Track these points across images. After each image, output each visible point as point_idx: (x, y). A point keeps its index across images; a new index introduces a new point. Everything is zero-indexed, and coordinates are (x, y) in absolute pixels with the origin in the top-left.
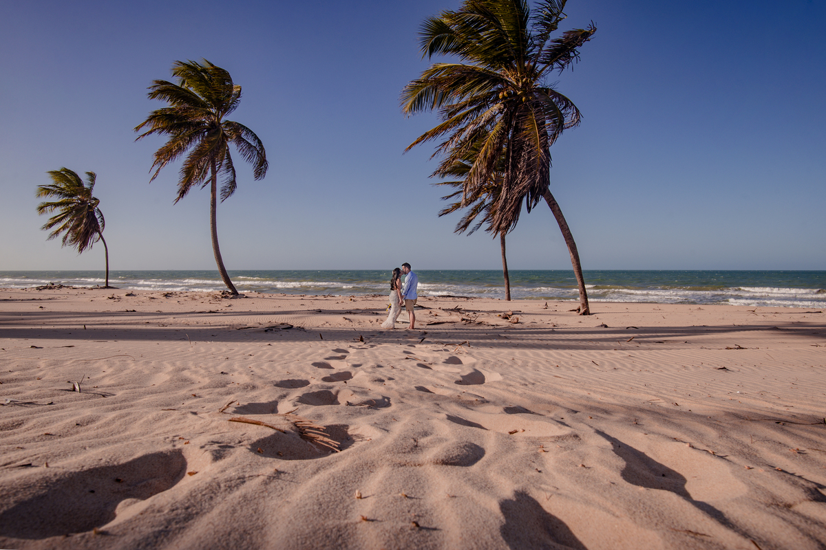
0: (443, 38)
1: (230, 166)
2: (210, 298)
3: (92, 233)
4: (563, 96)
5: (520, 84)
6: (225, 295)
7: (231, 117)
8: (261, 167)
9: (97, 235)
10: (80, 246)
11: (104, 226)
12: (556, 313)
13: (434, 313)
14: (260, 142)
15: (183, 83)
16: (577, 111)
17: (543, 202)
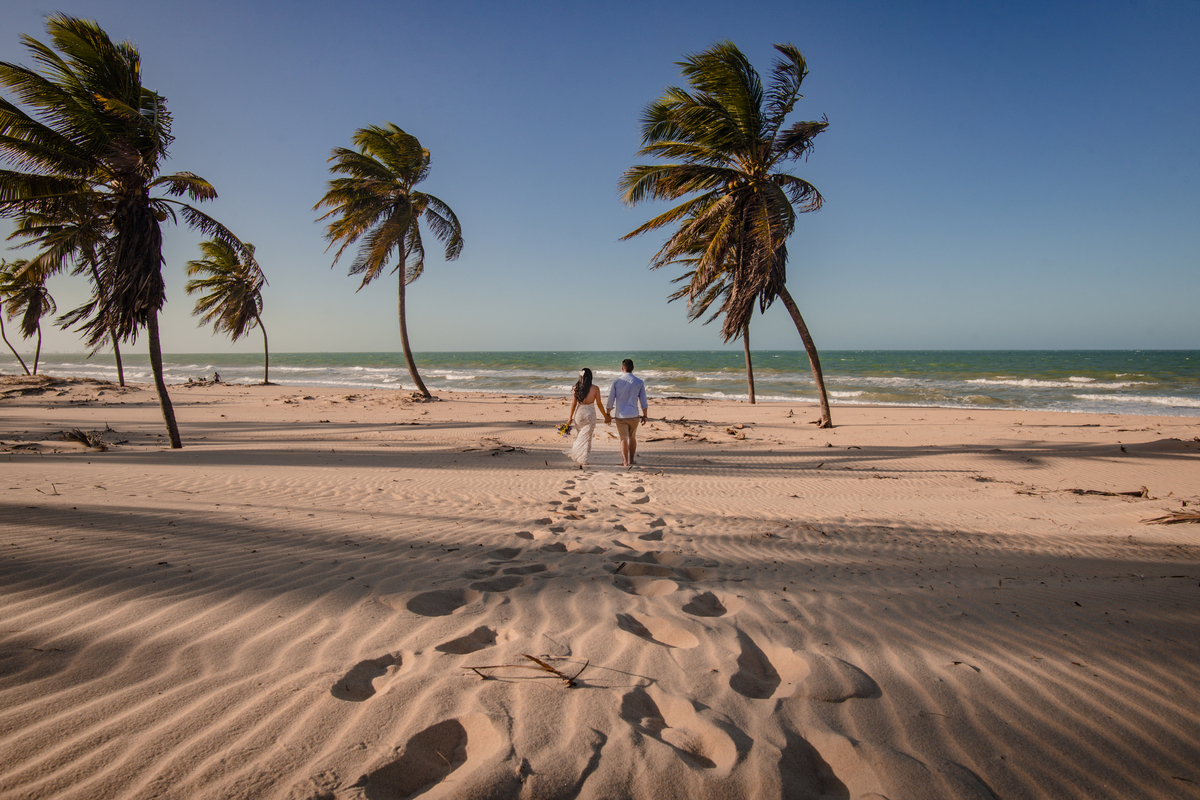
0: (666, 125)
1: (418, 245)
2: (400, 402)
3: (249, 318)
4: (802, 181)
5: (752, 172)
6: (416, 398)
7: (419, 187)
8: (455, 246)
9: (254, 320)
10: (235, 334)
11: (261, 309)
12: (794, 425)
13: (655, 427)
14: (454, 217)
15: (364, 149)
16: (819, 196)
17: (778, 301)
